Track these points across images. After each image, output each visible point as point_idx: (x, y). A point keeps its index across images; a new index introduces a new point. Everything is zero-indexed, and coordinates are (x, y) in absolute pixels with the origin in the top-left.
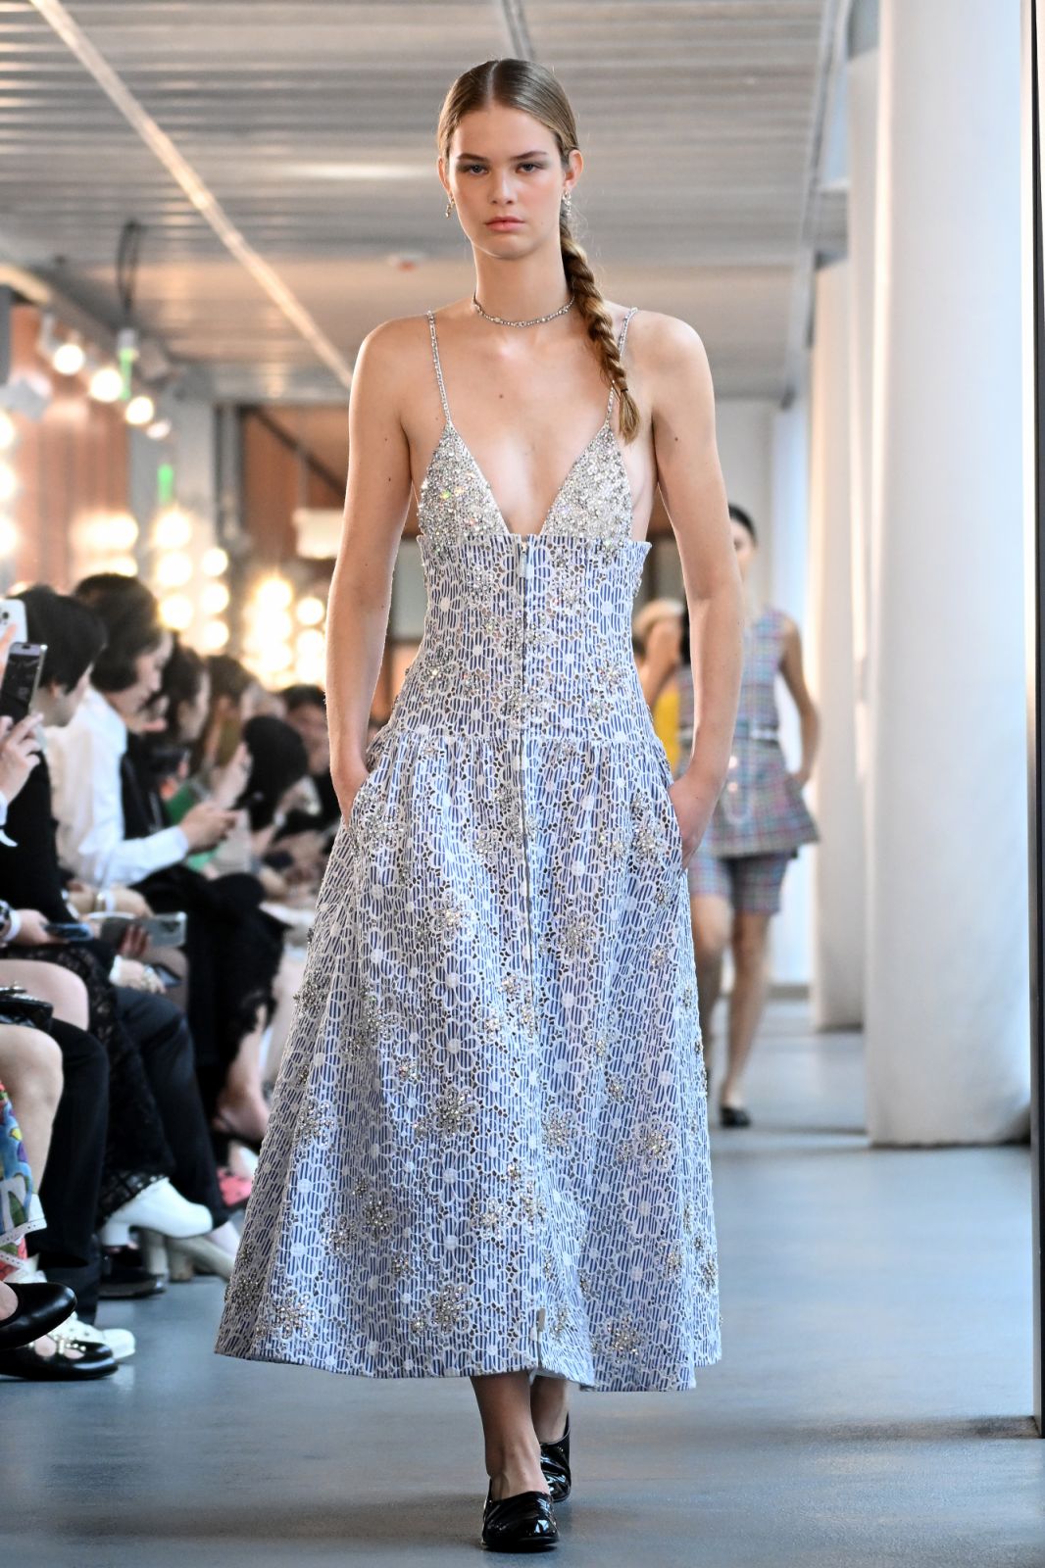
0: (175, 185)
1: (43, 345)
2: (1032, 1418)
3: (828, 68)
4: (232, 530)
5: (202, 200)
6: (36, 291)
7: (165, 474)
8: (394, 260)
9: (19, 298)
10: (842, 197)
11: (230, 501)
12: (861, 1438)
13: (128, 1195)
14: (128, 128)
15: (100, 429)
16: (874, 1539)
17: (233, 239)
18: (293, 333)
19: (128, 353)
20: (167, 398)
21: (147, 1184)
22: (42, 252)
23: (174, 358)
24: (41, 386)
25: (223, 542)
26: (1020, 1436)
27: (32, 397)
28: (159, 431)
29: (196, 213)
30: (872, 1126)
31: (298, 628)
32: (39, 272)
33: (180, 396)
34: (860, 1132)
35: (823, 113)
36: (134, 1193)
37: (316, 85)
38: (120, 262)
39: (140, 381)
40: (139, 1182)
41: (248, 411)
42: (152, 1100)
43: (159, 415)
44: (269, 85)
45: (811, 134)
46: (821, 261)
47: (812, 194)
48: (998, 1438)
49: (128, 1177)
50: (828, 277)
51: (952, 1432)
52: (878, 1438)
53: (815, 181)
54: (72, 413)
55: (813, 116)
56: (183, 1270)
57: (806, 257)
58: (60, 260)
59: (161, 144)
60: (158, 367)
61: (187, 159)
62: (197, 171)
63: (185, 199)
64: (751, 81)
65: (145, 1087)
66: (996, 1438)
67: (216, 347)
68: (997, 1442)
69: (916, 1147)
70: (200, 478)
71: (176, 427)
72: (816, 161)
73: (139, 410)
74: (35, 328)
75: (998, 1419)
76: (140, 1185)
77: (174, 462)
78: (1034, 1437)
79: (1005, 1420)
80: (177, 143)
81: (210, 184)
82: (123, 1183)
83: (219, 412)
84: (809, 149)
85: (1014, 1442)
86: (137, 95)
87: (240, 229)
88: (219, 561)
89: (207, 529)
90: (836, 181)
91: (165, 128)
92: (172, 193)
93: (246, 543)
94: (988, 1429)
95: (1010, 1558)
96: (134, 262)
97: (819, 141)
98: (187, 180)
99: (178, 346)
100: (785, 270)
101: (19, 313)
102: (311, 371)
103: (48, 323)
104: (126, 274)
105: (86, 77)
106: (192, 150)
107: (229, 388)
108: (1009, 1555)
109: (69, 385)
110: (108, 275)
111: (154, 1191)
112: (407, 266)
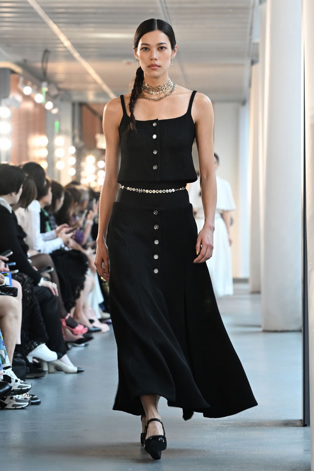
0: (59, 39)
1: (20, 86)
2: (301, 420)
3: (253, 7)
4: (77, 140)
5: (67, 44)
6: (18, 69)
7: (57, 124)
8: (125, 61)
9: (13, 72)
10: (257, 44)
11: (76, 132)
12: (249, 426)
13: (34, 347)
14: (44, 23)
15: (37, 110)
16: (250, 459)
17: (76, 55)
18: (95, 83)
19: (45, 89)
20: (58, 101)
21: (39, 344)
22: (20, 58)
23: (59, 89)
24: (19, 98)
25: (74, 144)
26: (297, 426)
27: (16, 102)
28: (55, 111)
29: (65, 47)
30: (262, 325)
31: (98, 169)
32: (19, 64)
33: (62, 100)
34: (259, 326)
35: (252, 21)
36: (36, 347)
37: (101, 11)
38: (43, 61)
39: (49, 97)
40: (36, 344)
41: (82, 105)
42: (42, 319)
43: (54, 107)
44: (87, 11)
45: (249, 26)
46: (253, 63)
47: (250, 43)
48: (291, 427)
49: (34, 342)
50: (254, 67)
51: (277, 424)
52: (255, 426)
53: (251, 40)
54: (29, 106)
55: (249, 21)
56: (52, 369)
57: (248, 62)
58: (25, 61)
59: (55, 28)
60: (54, 92)
61: (62, 32)
62: (65, 35)
63: (62, 43)
64: (231, 10)
65: (40, 315)
66: (290, 426)
67: (72, 86)
68: (290, 428)
69: (276, 331)
70: (67, 125)
71: (60, 110)
72: (251, 34)
73: (49, 106)
74: (17, 81)
75: (291, 420)
76: (37, 345)
77: (60, 121)
78: (301, 426)
79: (293, 421)
80: (59, 27)
81: (69, 39)
82: (32, 343)
83: (73, 105)
84: (248, 30)
85: (295, 428)
86: (47, 13)
87: (79, 52)
88: (73, 150)
89: (69, 140)
90: (256, 40)
91: (55, 23)
92: (58, 41)
93: (81, 144)
94: (288, 424)
95: (290, 465)
96: (47, 62)
97: (251, 28)
98: (63, 38)
99: (61, 86)
100: (242, 65)
101: (13, 76)
102: (101, 93)
103: (21, 79)
104: (45, 64)
105: (32, 8)
106: (64, 29)
107: (77, 98)
108: (290, 464)
109: (27, 98)
110: (39, 65)
111: (41, 347)
112: (129, 63)
